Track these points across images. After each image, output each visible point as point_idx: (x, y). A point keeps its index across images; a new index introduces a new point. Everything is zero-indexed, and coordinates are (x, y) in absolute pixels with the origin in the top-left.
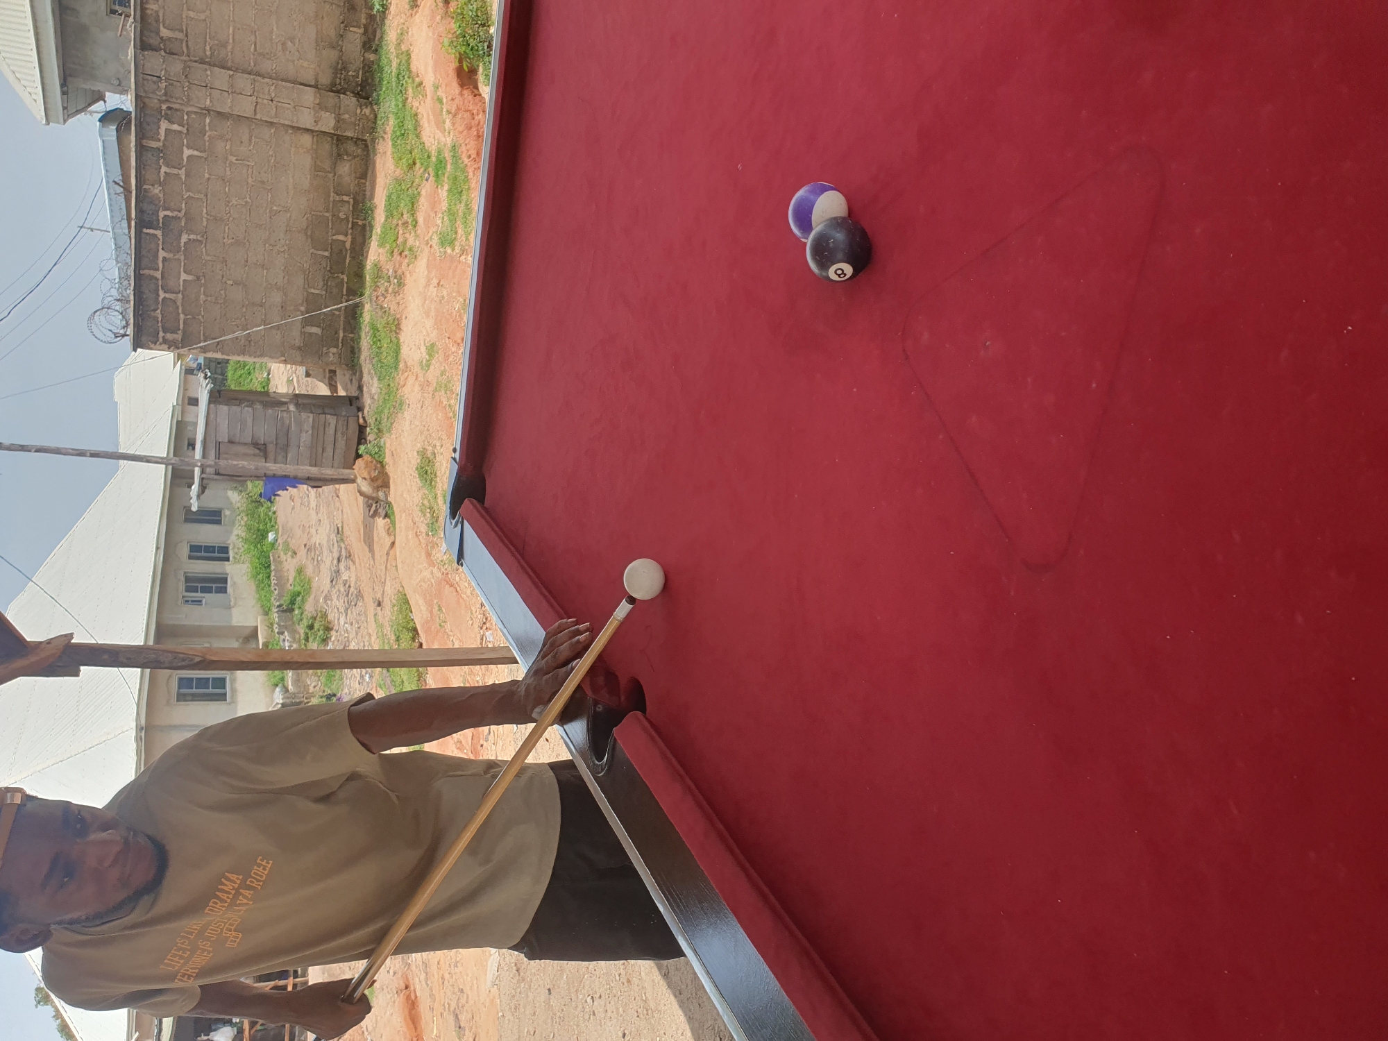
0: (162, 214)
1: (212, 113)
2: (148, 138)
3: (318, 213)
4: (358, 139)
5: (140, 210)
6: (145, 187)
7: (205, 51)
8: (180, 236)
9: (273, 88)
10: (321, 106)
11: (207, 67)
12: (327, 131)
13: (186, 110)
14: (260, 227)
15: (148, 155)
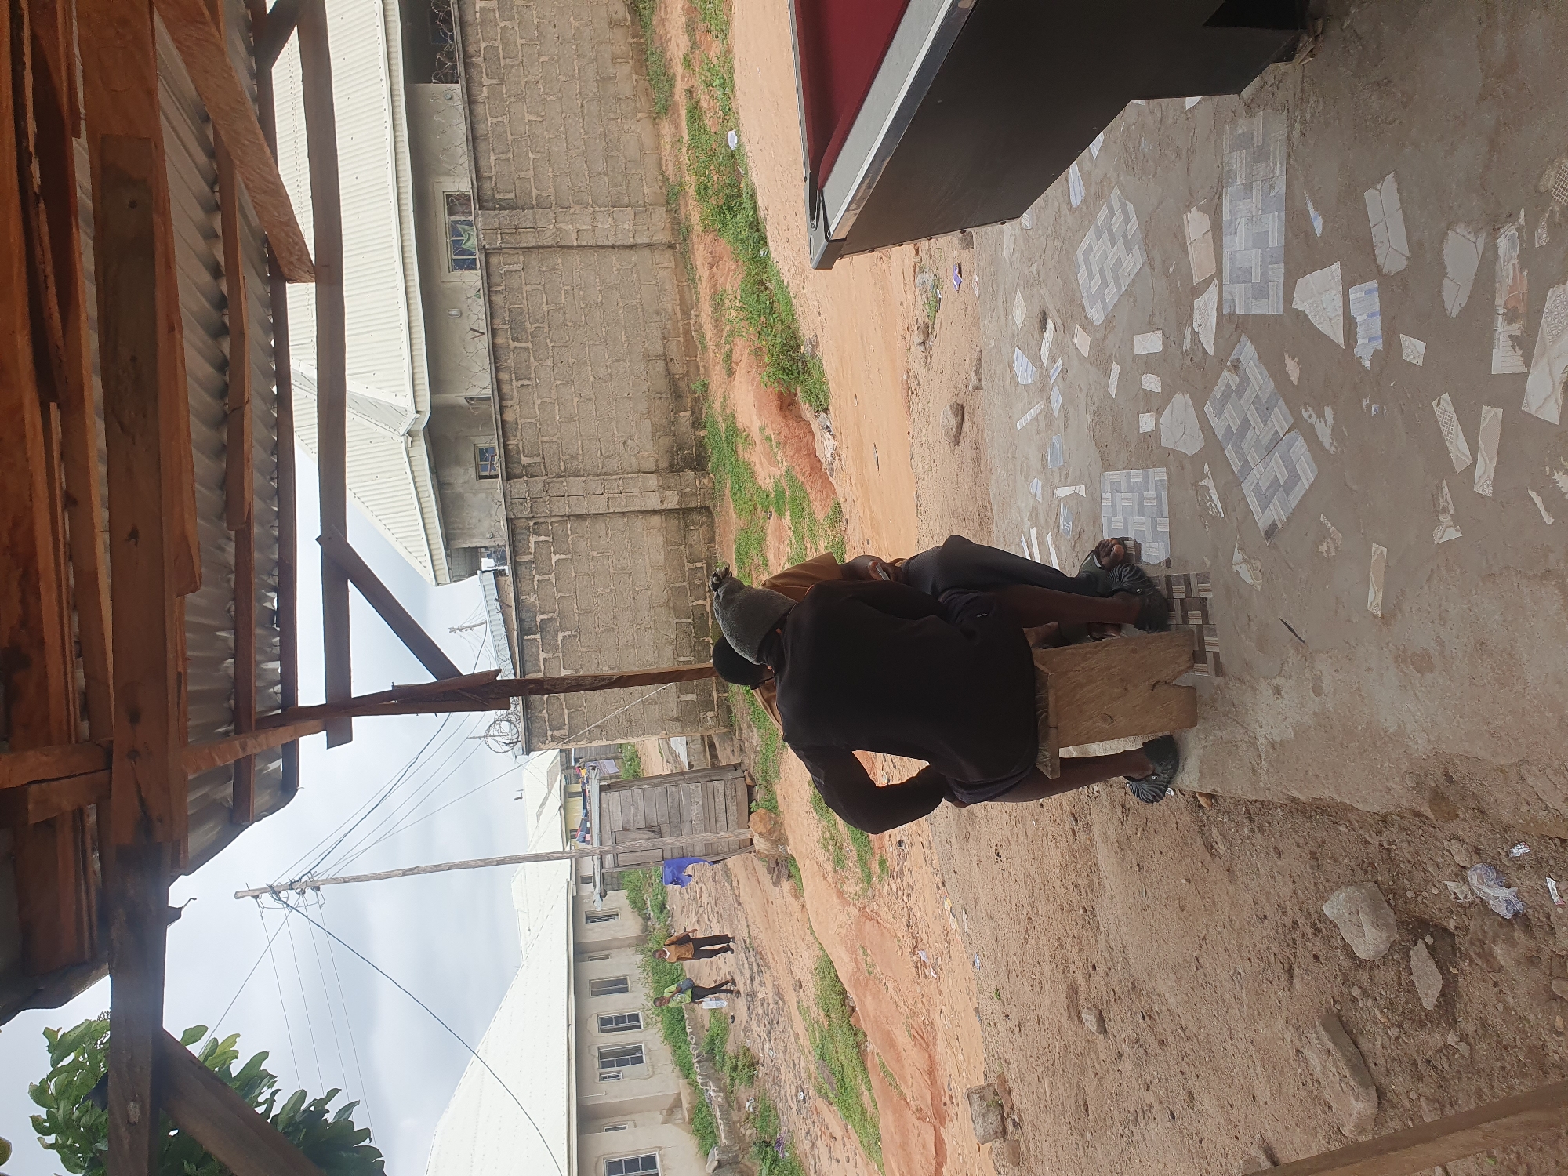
0: (538, 619)
1: (571, 518)
2: (520, 554)
3: (677, 585)
4: (701, 508)
5: (520, 620)
6: (523, 597)
7: (560, 466)
8: (557, 635)
9: (621, 482)
10: (664, 487)
11: (563, 479)
12: (673, 507)
13: (550, 521)
14: (626, 609)
15: (522, 569)
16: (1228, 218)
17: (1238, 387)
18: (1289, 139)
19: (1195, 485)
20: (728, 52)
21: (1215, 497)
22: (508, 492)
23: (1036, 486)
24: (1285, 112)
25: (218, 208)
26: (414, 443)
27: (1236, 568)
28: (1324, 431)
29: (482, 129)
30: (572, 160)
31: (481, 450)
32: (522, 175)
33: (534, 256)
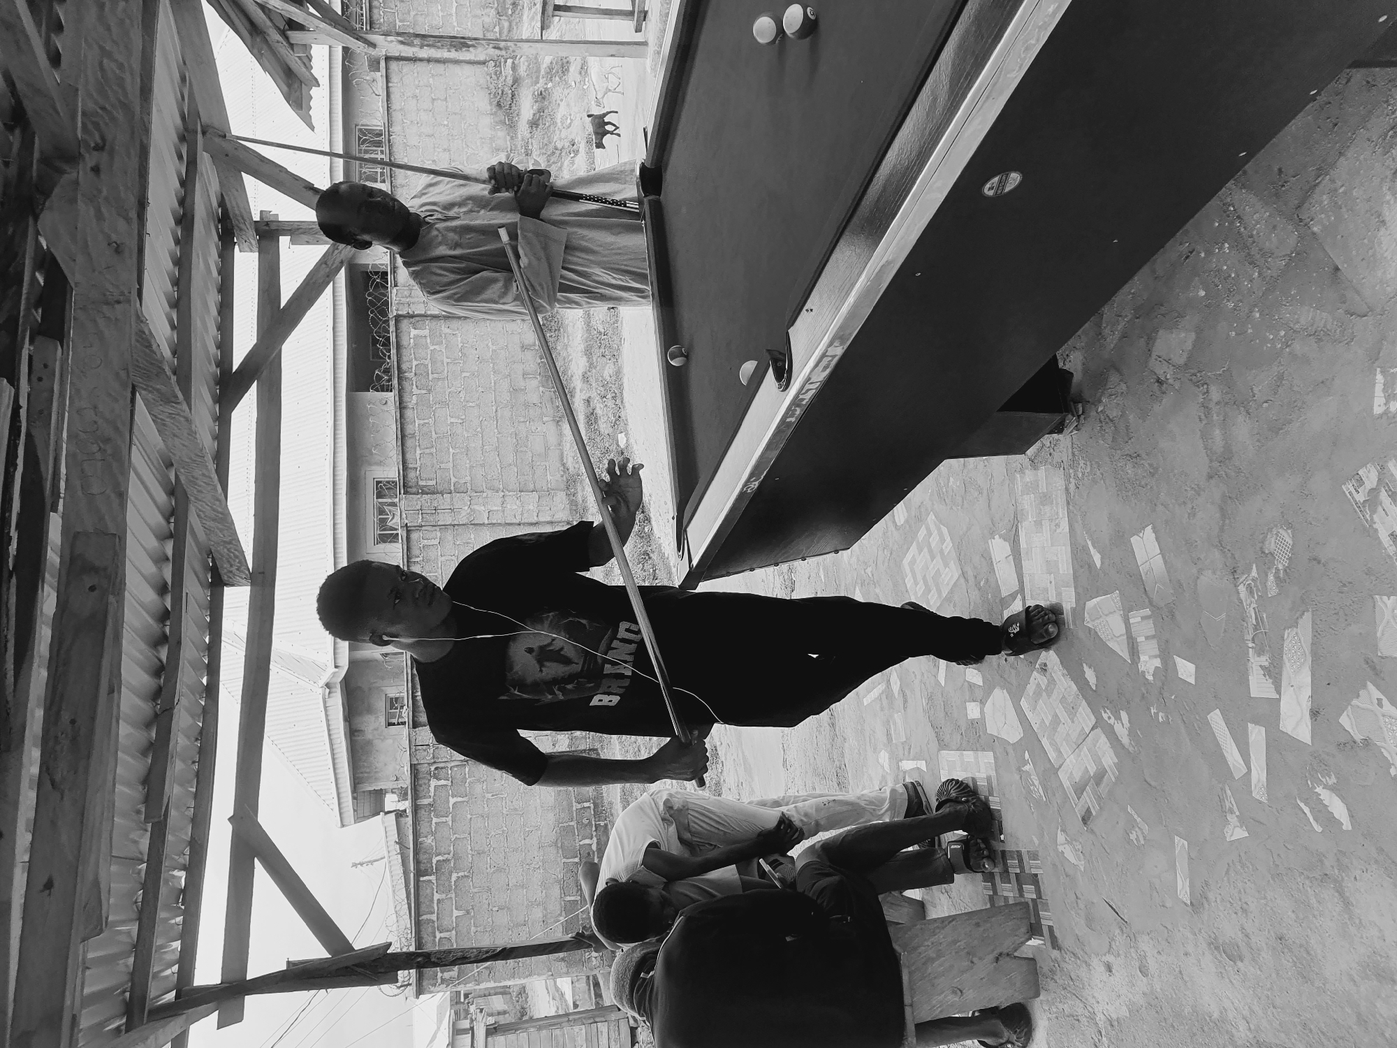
0: (434, 861)
2: (421, 798)
3: (565, 824)
5: (417, 862)
6: (420, 840)
8: (451, 876)
13: (449, 765)
14: (515, 850)
15: (422, 813)
16: (1025, 546)
17: (1048, 686)
18: (1067, 489)
19: (1019, 769)
20: (618, 373)
21: (1036, 783)
22: (413, 741)
23: (884, 757)
24: (1062, 469)
25: (171, 536)
26: (331, 695)
27: (1060, 848)
28: (1122, 730)
29: (409, 429)
30: (487, 455)
31: (391, 699)
32: (443, 466)
33: (449, 531)
